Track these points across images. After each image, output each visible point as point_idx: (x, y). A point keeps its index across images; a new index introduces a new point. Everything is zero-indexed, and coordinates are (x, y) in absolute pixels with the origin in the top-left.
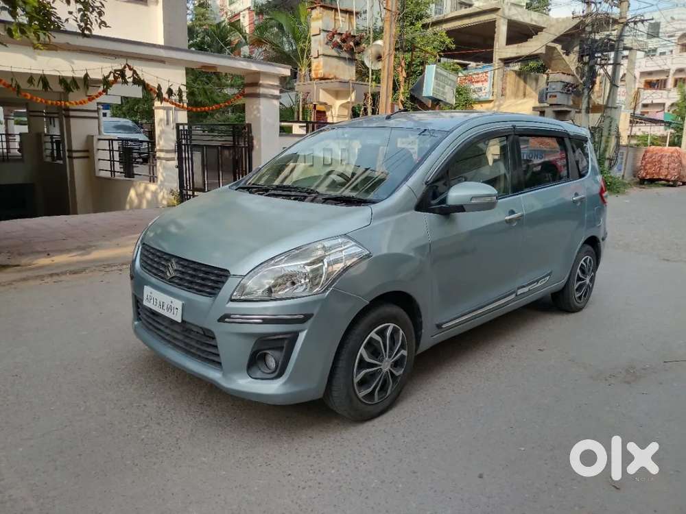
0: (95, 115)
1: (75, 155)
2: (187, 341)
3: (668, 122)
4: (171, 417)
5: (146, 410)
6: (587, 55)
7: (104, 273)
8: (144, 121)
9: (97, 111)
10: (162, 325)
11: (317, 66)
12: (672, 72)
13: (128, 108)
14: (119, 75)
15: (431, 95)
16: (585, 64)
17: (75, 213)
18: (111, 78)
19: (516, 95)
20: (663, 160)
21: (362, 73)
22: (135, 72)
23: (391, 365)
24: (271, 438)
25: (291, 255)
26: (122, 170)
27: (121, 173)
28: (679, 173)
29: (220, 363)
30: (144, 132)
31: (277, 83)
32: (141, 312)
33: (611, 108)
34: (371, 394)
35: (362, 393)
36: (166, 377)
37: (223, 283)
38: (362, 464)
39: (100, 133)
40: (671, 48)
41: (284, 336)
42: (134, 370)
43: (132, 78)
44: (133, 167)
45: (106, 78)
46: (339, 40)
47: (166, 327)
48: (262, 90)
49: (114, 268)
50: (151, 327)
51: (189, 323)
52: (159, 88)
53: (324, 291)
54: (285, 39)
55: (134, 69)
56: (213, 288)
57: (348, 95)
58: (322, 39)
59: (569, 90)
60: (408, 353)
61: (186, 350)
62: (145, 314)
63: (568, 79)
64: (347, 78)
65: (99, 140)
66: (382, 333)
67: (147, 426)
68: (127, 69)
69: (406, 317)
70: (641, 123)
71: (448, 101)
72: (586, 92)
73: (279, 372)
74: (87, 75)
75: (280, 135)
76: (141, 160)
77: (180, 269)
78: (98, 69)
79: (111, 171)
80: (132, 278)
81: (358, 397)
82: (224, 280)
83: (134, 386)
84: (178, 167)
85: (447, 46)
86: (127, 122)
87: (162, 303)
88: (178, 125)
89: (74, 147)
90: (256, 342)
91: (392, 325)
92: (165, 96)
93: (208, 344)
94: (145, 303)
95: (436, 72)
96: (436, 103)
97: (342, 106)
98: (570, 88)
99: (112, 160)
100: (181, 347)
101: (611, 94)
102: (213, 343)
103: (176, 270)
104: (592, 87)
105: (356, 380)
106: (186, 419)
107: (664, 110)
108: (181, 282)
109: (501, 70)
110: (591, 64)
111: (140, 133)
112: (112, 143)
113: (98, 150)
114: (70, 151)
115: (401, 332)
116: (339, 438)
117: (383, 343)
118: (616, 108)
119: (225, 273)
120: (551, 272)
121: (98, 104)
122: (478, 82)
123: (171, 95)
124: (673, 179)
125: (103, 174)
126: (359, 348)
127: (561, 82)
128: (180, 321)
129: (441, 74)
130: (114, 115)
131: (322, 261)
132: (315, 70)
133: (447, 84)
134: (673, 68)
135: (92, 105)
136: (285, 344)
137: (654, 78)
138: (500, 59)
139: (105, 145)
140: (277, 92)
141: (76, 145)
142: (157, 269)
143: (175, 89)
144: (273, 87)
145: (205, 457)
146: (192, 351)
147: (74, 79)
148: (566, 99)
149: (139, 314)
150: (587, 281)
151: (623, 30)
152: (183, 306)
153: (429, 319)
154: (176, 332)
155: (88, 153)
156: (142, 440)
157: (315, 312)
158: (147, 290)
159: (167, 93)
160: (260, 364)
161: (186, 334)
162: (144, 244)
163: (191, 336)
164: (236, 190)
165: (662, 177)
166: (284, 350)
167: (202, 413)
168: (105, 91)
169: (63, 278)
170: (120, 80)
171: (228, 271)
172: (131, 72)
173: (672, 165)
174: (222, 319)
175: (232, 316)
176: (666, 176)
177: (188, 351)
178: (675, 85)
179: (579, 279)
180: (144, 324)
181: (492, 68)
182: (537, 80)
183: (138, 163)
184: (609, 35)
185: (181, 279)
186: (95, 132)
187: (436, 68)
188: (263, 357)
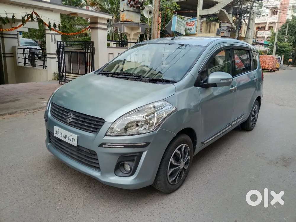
0: (16, 37)
1: (6, 55)
2: (79, 155)
3: (267, 45)
4: (71, 195)
5: (57, 191)
6: (238, 15)
7: (25, 114)
8: (39, 40)
9: (17, 35)
10: (64, 146)
11: (123, 16)
12: (268, 23)
13: (30, 34)
14: (30, 16)
15: (175, 30)
16: (237, 18)
17: (7, 83)
18: (26, 18)
19: (206, 32)
20: (267, 61)
21: (143, 19)
22: (37, 15)
23: (184, 165)
24: (126, 205)
25: (138, 111)
26: (29, 63)
27: (29, 64)
28: (273, 67)
29: (99, 168)
30: (39, 45)
31: (106, 22)
32: (51, 138)
33: (247, 38)
34: (175, 180)
35: (171, 180)
36: (65, 171)
37: (101, 126)
38: (176, 218)
39: (18, 45)
40: (267, 13)
41: (135, 154)
42: (48, 167)
43: (36, 18)
44: (35, 61)
45: (23, 18)
46: (133, 4)
47: (67, 148)
48: (99, 26)
49: (30, 111)
50: (58, 147)
51: (81, 147)
52: (49, 23)
53: (156, 130)
54: (106, 3)
55: (37, 14)
56: (95, 128)
57: (138, 29)
58: (126, 3)
59: (229, 30)
60: (190, 158)
61: (78, 160)
62: (54, 140)
63: (229, 25)
64: (136, 21)
65: (18, 48)
66: (180, 149)
67: (59, 201)
68: (34, 14)
69: (190, 140)
70: (257, 45)
71: (182, 33)
72: (237, 31)
73: (132, 173)
74: (13, 16)
75: (107, 47)
76: (37, 58)
77: (75, 117)
78: (19, 13)
79: (24, 63)
80: (46, 121)
81: (169, 182)
82: (102, 125)
83: (49, 177)
84: (57, 62)
85: (177, 8)
86: (31, 40)
87: (65, 135)
88: (58, 42)
89: (6, 52)
90: (119, 157)
91: (185, 145)
92: (52, 27)
93: (91, 158)
94: (55, 135)
95: (177, 20)
96: (178, 34)
97: (135, 35)
98: (230, 29)
99: (25, 59)
100: (75, 158)
101: (247, 32)
102: (95, 157)
103: (73, 118)
104: (240, 29)
105: (168, 174)
106: (79, 196)
107: (264, 40)
108: (75, 125)
109: (200, 21)
110: (240, 19)
111: (37, 45)
112: (25, 50)
113: (18, 53)
114: (4, 53)
115: (188, 147)
116: (161, 204)
117: (181, 154)
118: (249, 38)
119: (102, 121)
120: (244, 114)
121: (17, 31)
122: (190, 25)
123: (55, 27)
124: (270, 69)
125: (20, 65)
126: (170, 158)
127: (226, 26)
128: (76, 146)
129: (179, 21)
130: (24, 37)
131: (154, 114)
132: (122, 17)
133: (182, 25)
134: (269, 21)
135: (15, 32)
136: (135, 159)
137: (260, 26)
138: (200, 16)
139: (21, 51)
140: (106, 27)
141: (7, 51)
142: (61, 117)
143: (57, 25)
144: (104, 24)
145: (93, 219)
146: (83, 161)
147: (7, 18)
148: (228, 34)
149: (50, 139)
150: (256, 116)
151: (253, 4)
152: (78, 137)
153: (199, 140)
154: (73, 151)
155: (13, 55)
156: (58, 209)
157: (151, 141)
158: (56, 128)
159: (53, 26)
160: (122, 169)
161: (79, 152)
162: (52, 103)
163: (82, 153)
164: (98, 74)
165: (266, 68)
166: (135, 161)
167: (88, 192)
168: (23, 24)
169: (5, 116)
170: (30, 19)
171: (103, 119)
172: (36, 15)
173: (270, 63)
174: (101, 145)
175: (107, 144)
176: (268, 68)
177: (80, 161)
178: (269, 29)
179: (253, 116)
180: (53, 145)
181: (197, 20)
182: (215, 25)
183: (36, 59)
184: (248, 6)
185: (76, 123)
186: (16, 45)
187: (178, 18)
188: (123, 165)
